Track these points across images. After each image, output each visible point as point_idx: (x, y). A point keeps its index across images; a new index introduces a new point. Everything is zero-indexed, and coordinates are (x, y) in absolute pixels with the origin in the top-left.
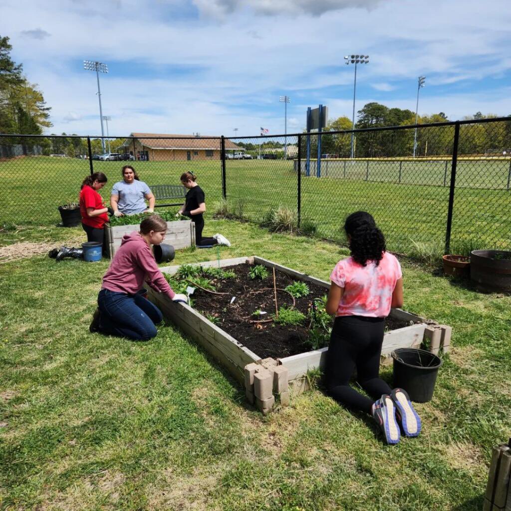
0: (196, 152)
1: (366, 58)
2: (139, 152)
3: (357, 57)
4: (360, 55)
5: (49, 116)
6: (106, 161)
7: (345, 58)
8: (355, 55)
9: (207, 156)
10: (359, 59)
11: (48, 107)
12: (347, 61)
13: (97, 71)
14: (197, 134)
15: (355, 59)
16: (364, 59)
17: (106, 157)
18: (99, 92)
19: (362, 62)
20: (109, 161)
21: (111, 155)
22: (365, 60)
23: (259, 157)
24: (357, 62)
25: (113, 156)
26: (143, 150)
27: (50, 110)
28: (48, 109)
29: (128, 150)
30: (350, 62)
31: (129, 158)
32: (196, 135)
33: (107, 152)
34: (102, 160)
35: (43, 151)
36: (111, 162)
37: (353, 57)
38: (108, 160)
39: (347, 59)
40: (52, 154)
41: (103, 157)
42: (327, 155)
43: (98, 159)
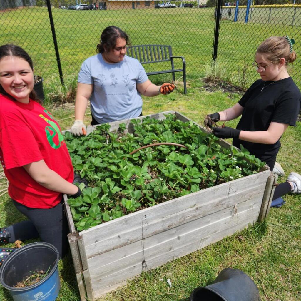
0: (138, 3)
6: (78, 10)
9: (146, 5)
17: (78, 7)
20: (80, 10)
21: (82, 6)
23: (181, 6)
25: (83, 7)
26: (102, 2)
31: (93, 8)
33: (79, 4)
34: (75, 9)
35: (36, 3)
36: (82, 11)
40: (44, 5)
41: (76, 7)
42: (229, 3)
43: (73, 9)
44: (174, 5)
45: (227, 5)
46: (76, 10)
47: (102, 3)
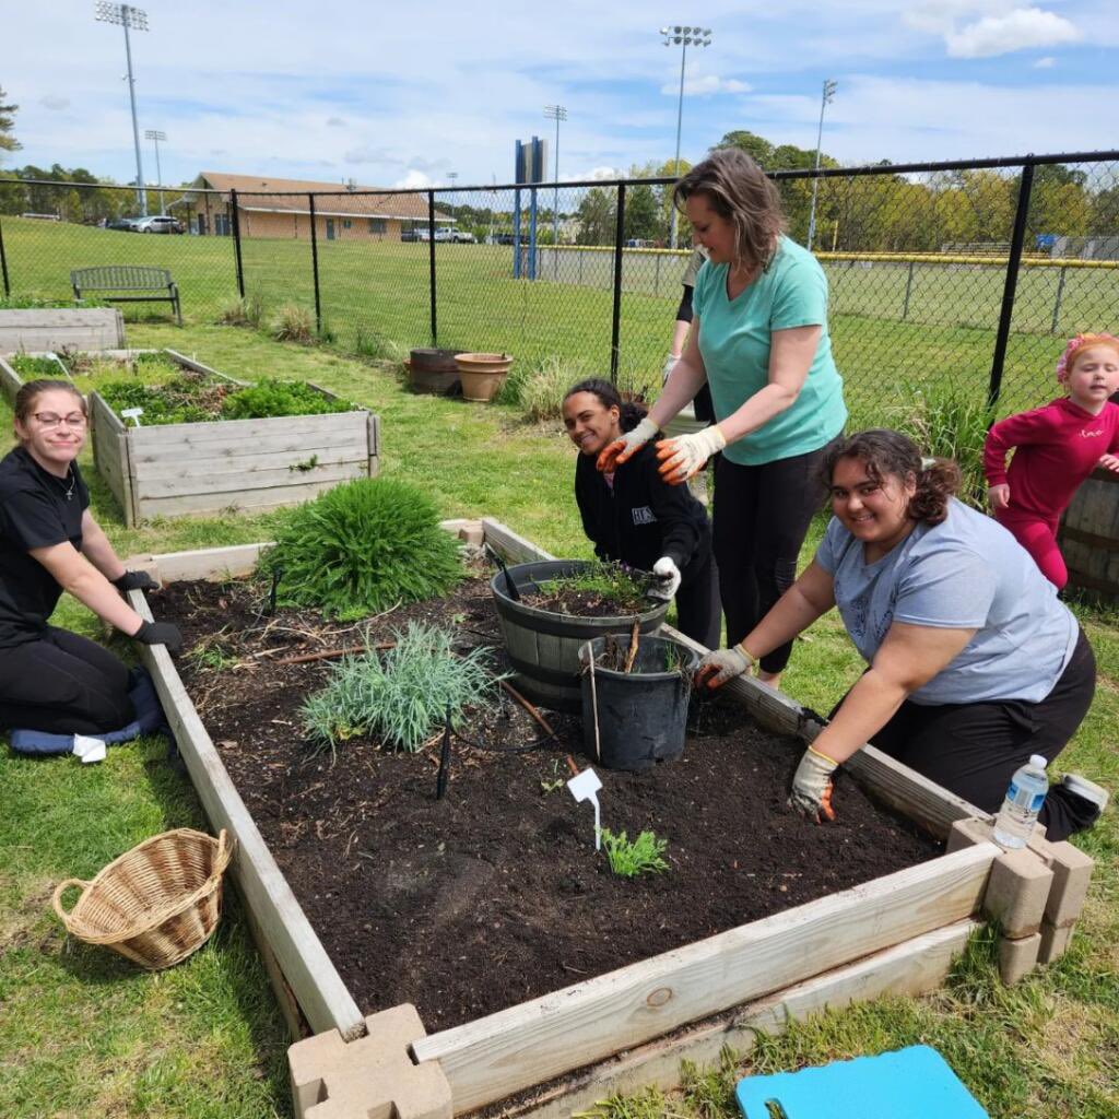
0: (347, 222)
1: (706, 34)
2: (217, 216)
3: (687, 30)
4: (693, 26)
5: (12, 124)
6: (145, 232)
7: (662, 33)
8: (683, 26)
9: (372, 232)
10: (691, 35)
11: (11, 105)
12: (665, 39)
13: (124, 24)
14: (350, 181)
15: (682, 35)
16: (700, 36)
17: (144, 224)
18: (130, 76)
19: (697, 42)
20: (152, 232)
21: (158, 220)
22: (704, 39)
23: (489, 240)
24: (687, 41)
25: (160, 223)
27: (15, 112)
28: (9, 109)
29: (194, 210)
30: (672, 40)
32: (347, 183)
34: (135, 229)
36: (156, 236)
37: (678, 30)
38: (148, 230)
39: (666, 34)
40: (28, 212)
41: (137, 224)
42: (637, 241)
43: (127, 228)
44: (468, 236)
45: (633, 245)
46: (136, 231)
47: (224, 216)
